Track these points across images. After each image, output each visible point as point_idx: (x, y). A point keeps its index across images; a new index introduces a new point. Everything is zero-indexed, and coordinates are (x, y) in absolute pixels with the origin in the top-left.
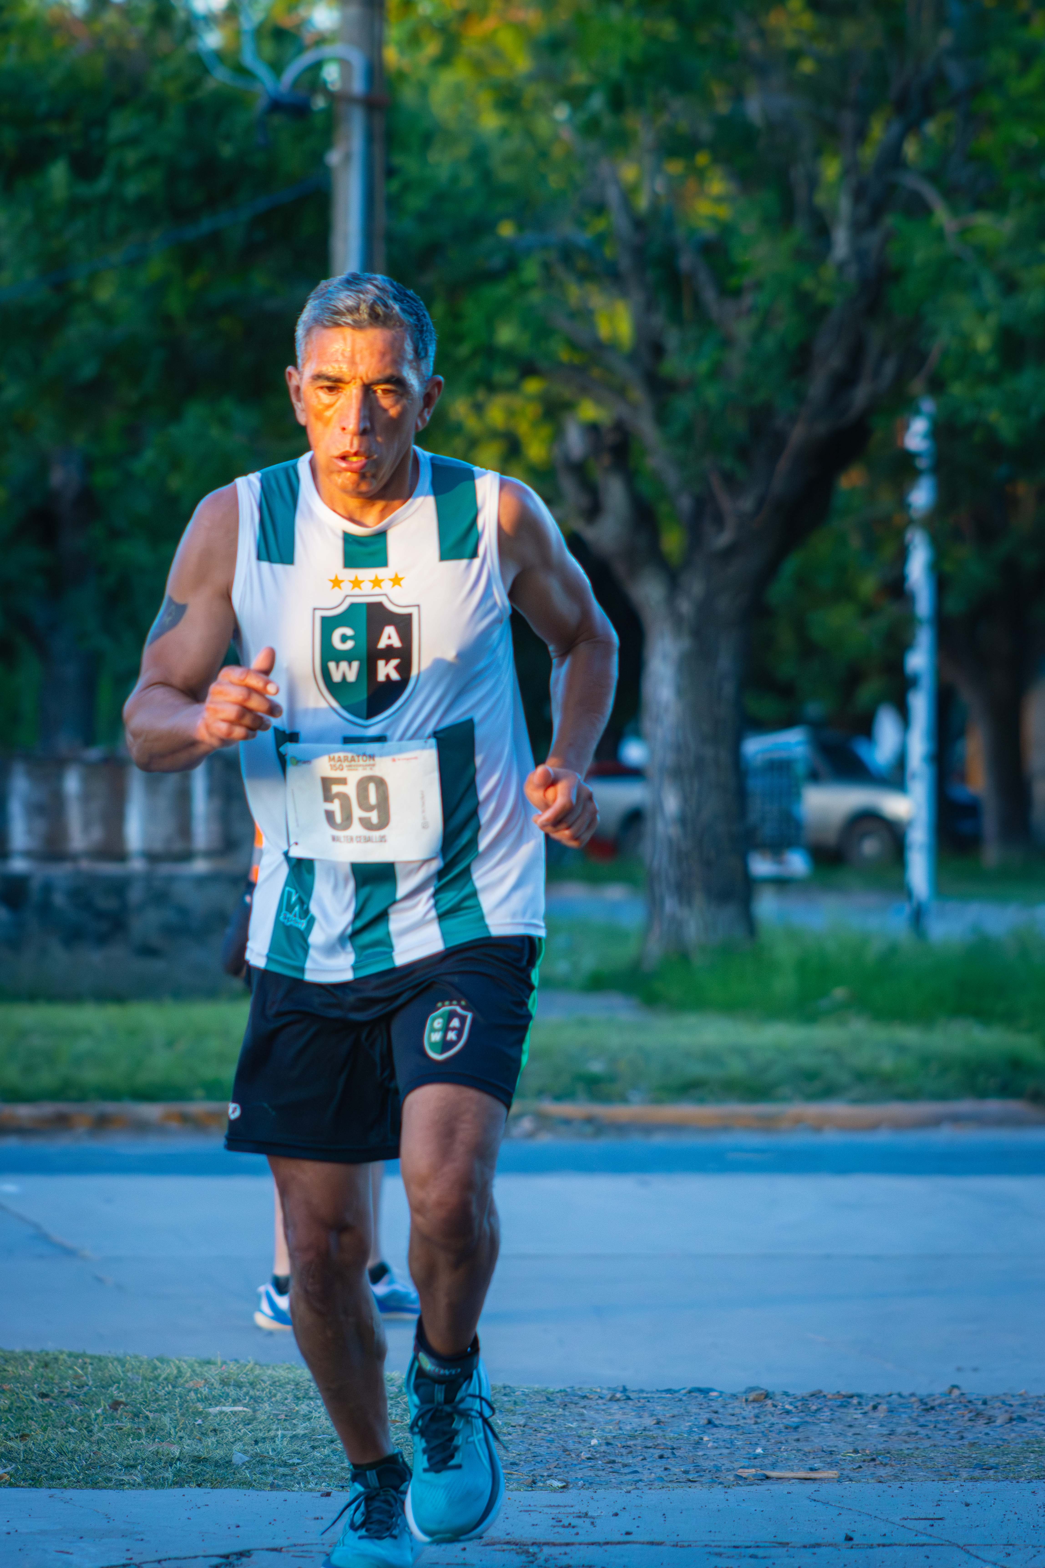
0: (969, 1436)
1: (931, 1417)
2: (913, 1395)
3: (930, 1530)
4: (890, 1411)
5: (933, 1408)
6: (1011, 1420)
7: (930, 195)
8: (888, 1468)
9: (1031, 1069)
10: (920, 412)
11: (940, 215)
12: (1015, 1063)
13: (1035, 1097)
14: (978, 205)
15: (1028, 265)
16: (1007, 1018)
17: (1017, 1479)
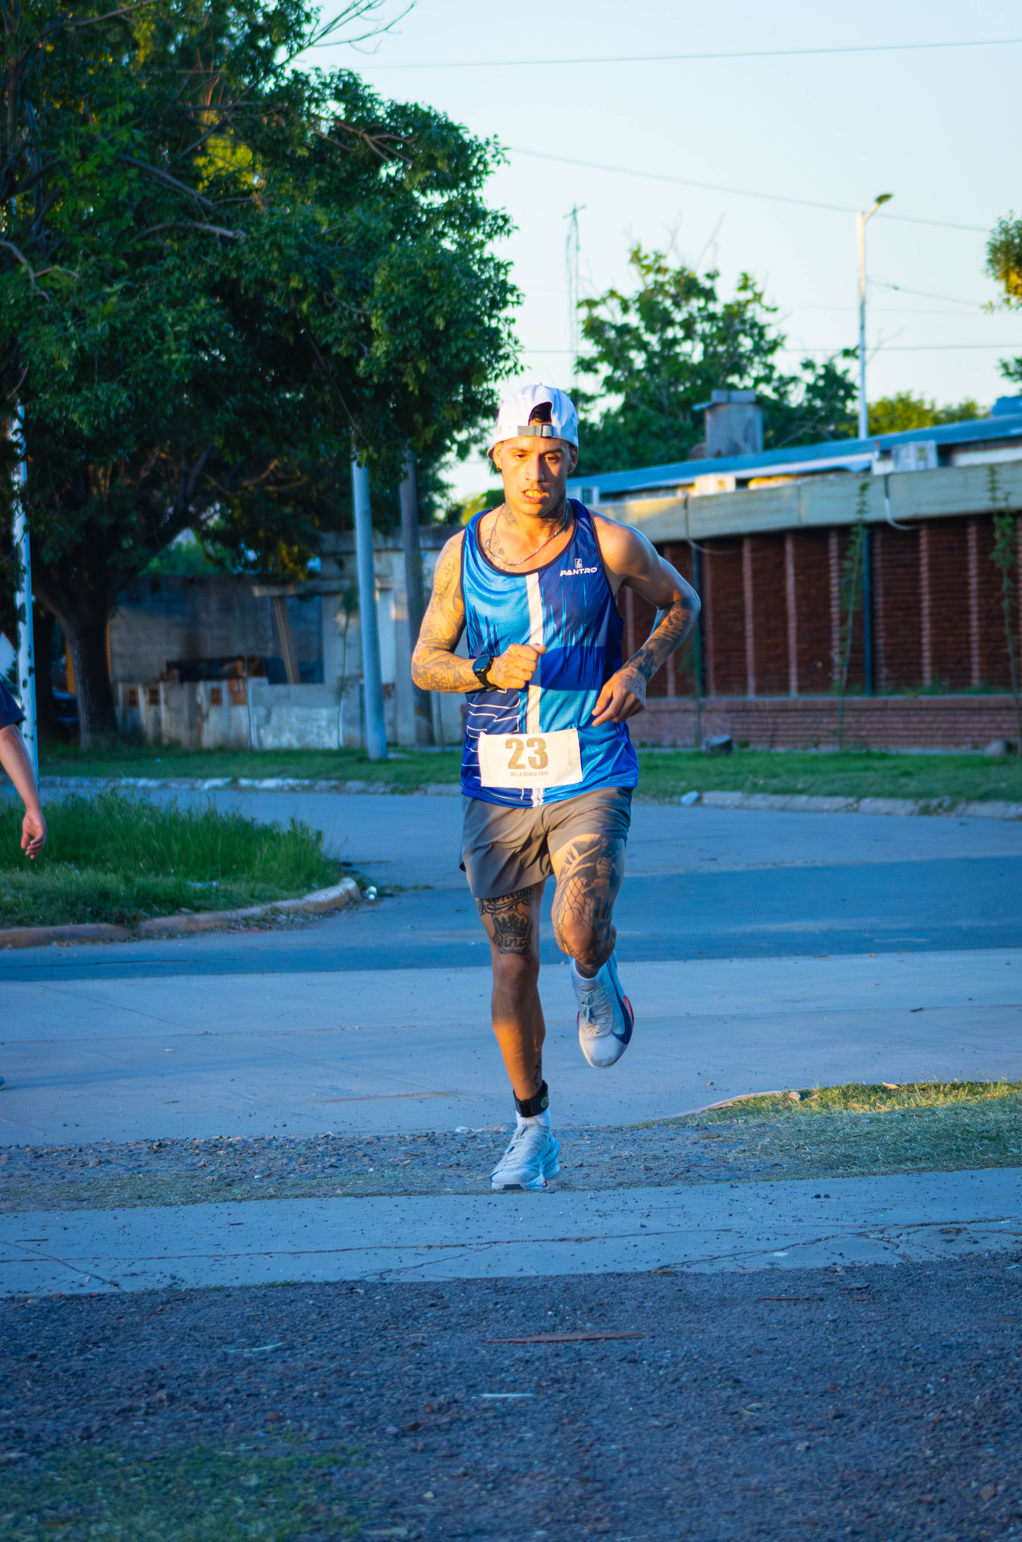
0: (69, 1176)
1: (40, 1162)
2: (27, 1146)
3: (37, 1249)
4: (9, 1159)
5: (41, 1156)
6: (100, 1162)
7: (17, 253)
8: (8, 1203)
9: (117, 900)
10: (15, 415)
11: (25, 267)
12: (104, 895)
13: (120, 920)
14: (53, 260)
15: (93, 303)
16: (98, 862)
17: (103, 1208)
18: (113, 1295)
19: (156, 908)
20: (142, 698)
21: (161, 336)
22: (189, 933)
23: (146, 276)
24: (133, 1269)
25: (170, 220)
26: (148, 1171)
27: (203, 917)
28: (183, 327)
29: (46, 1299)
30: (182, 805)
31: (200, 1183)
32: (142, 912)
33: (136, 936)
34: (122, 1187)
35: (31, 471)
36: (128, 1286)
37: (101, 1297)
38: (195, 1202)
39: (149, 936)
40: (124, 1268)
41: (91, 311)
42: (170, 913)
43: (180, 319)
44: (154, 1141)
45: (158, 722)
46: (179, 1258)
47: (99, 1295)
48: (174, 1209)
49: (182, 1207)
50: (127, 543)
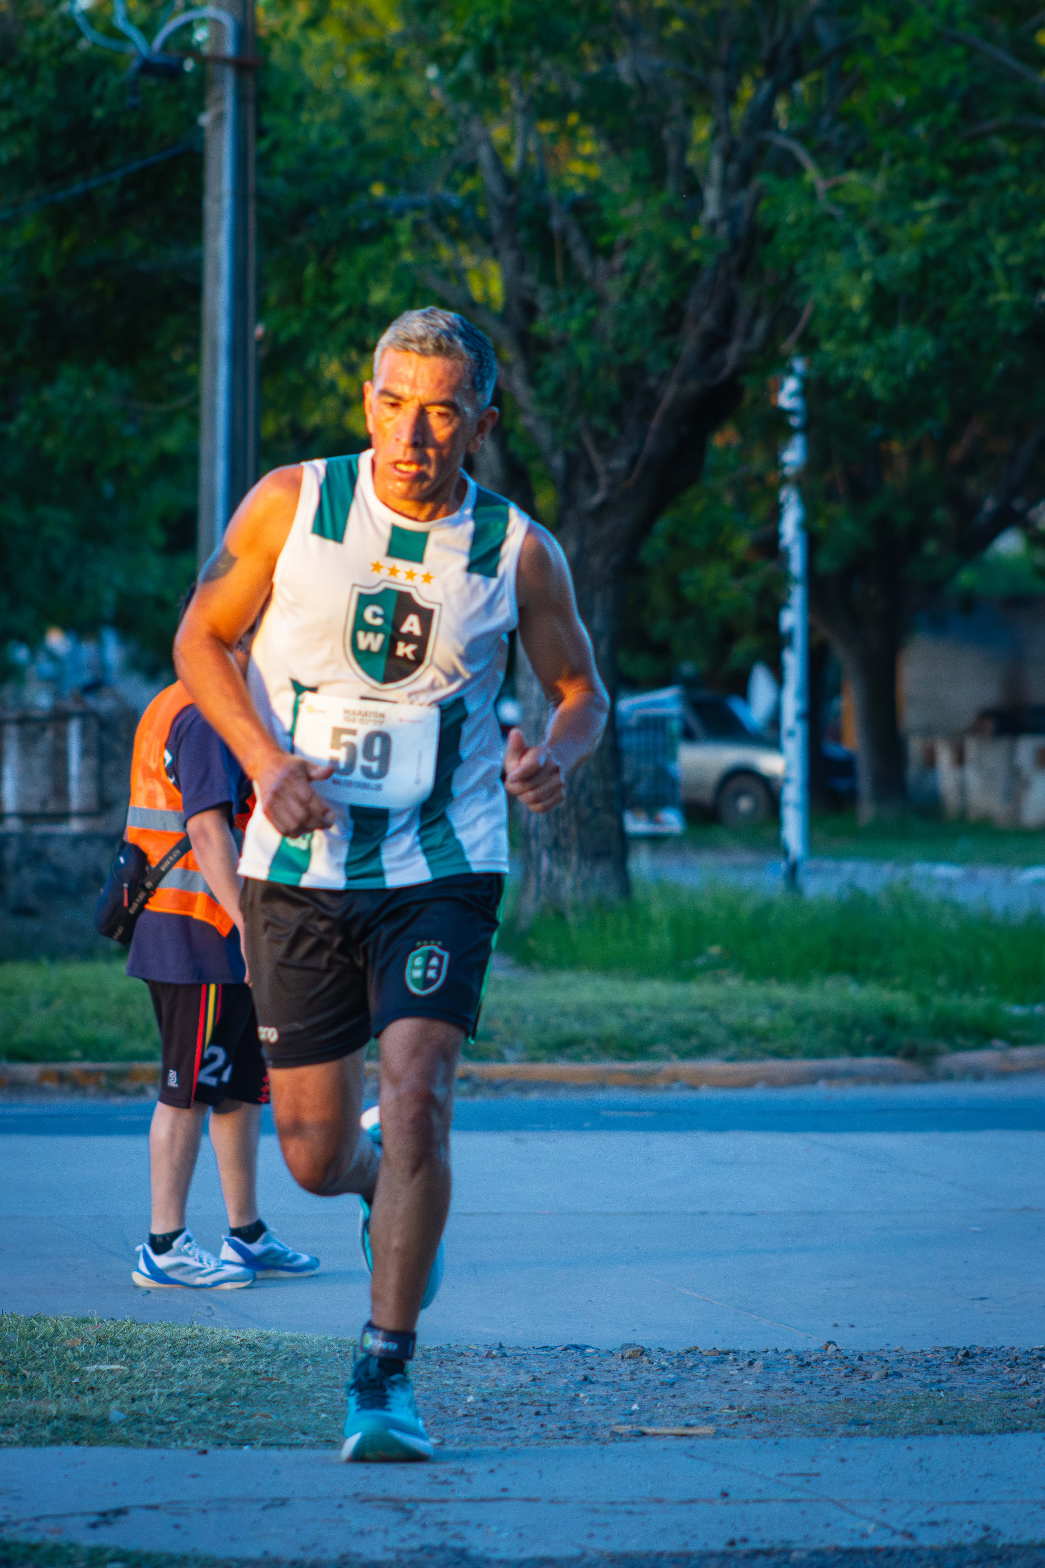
0: (845, 1393)
1: (806, 1373)
2: (789, 1351)
3: (806, 1486)
4: (766, 1367)
5: (808, 1364)
6: (887, 1375)
7: (801, 154)
8: (764, 1425)
9: (907, 1026)
10: (791, 372)
11: (812, 174)
12: (891, 1020)
13: (911, 1054)
14: (849, 164)
15: (899, 224)
16: (883, 975)
17: (892, 1435)
18: (905, 1550)
19: (960, 1040)
20: (944, 758)
21: (987, 269)
22: (1002, 1075)
23: (973, 190)
24: (933, 1517)
25: (1006, 116)
26: (951, 1389)
27: (1022, 1053)
28: (1016, 259)
29: (817, 1553)
30: (998, 901)
31: (1022, 1406)
32: (941, 1045)
33: (932, 1077)
34: (916, 1409)
35: (811, 448)
36: (927, 1539)
37: (890, 1552)
38: (1015, 1430)
39: (949, 1076)
40: (920, 1514)
41: (896, 234)
42: (978, 1047)
43: (1014, 248)
44: (958, 1350)
45: (962, 789)
46: (995, 1503)
47: (887, 1548)
48: (989, 1438)
49: (997, 1436)
50: (931, 547)
